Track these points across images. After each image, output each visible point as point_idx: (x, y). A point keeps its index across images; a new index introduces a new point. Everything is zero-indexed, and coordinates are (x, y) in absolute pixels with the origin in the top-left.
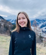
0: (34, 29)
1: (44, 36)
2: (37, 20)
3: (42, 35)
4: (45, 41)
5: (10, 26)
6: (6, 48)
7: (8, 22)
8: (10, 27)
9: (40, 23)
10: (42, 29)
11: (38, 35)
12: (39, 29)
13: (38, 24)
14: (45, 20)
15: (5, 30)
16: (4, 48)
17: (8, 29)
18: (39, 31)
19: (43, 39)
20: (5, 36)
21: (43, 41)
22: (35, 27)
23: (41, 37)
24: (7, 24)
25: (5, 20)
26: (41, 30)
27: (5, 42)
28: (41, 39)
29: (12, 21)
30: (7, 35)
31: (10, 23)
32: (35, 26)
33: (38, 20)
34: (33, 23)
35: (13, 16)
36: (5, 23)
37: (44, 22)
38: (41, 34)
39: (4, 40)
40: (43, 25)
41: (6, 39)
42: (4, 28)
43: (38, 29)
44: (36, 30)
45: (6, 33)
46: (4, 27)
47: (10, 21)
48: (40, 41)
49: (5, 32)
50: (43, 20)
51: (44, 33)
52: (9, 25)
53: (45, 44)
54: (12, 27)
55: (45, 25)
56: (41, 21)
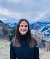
0: (36, 32)
1: (47, 39)
2: (38, 23)
3: (44, 39)
4: (47, 45)
5: (9, 30)
6: (6, 55)
7: (7, 26)
8: (9, 32)
9: (42, 26)
10: (44, 32)
11: (40, 39)
12: (41, 33)
13: (39, 27)
14: (46, 23)
15: (4, 34)
16: (4, 55)
17: (7, 34)
18: (41, 35)
19: (46, 43)
20: (4, 42)
21: (46, 45)
22: (37, 31)
23: (43, 41)
24: (6, 28)
25: (4, 24)
26: (43, 34)
27: (4, 48)
28: (43, 43)
29: (12, 25)
30: (6, 41)
31: (9, 27)
32: (37, 29)
33: (40, 22)
34: (35, 26)
35: (12, 19)
36: (4, 26)
37: (46, 25)
38: (43, 37)
39: (3, 46)
40: (44, 28)
41: (5, 44)
42: (3, 33)
43: (39, 32)
44: (38, 33)
45: (5, 38)
46: (2, 31)
47: (10, 25)
48: (43, 45)
49: (4, 36)
50: (45, 22)
51: (46, 37)
52: (8, 28)
53: (48, 49)
54: (12, 31)
55: (47, 28)
56: (43, 23)
